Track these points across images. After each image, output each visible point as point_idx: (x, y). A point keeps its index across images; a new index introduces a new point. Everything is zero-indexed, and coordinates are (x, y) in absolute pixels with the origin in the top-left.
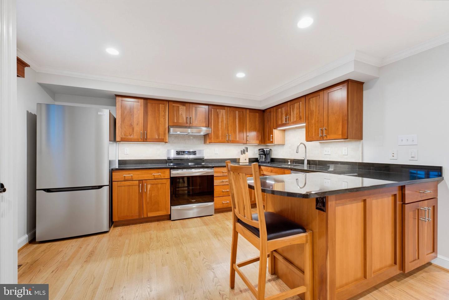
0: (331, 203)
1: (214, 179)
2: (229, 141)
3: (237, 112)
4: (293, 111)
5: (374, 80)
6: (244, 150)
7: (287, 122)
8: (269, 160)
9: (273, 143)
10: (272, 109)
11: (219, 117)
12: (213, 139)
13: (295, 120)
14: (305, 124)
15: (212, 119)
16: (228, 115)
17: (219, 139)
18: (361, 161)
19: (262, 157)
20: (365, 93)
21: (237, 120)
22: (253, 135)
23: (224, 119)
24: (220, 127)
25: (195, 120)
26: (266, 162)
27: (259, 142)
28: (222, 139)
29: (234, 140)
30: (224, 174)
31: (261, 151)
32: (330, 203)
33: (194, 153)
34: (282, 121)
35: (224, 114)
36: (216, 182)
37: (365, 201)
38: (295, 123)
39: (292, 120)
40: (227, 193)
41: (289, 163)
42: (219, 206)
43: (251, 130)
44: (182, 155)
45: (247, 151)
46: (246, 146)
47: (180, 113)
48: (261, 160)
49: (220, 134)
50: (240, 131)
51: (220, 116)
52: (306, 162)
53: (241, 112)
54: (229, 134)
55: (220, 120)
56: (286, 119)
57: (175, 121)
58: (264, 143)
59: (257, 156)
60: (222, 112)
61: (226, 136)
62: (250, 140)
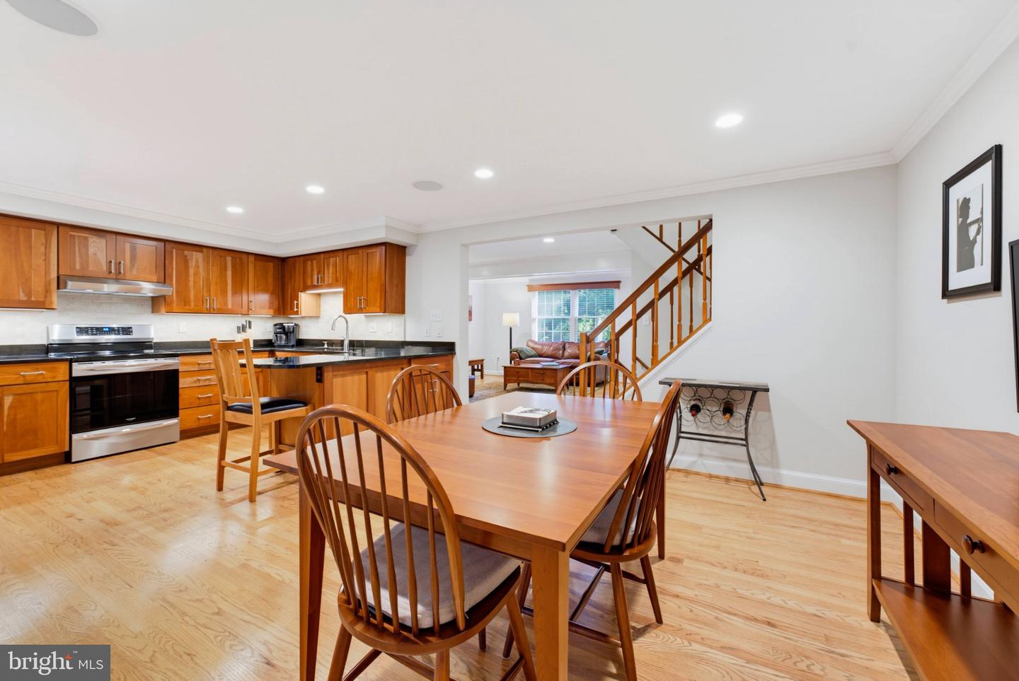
0: (328, 375)
1: (180, 376)
2: (212, 309)
3: (229, 259)
4: (328, 268)
5: (412, 246)
6: (243, 325)
7: (319, 284)
8: (293, 342)
9: (298, 314)
10: (297, 259)
11: (190, 265)
12: (175, 305)
13: (330, 282)
14: (342, 290)
15: (172, 268)
16: (208, 263)
17: (190, 305)
18: (403, 340)
19: (281, 337)
20: (408, 259)
21: (229, 273)
22: (263, 299)
23: (201, 270)
24: (191, 283)
25: (132, 265)
26: (288, 347)
27: (275, 312)
28: (195, 306)
29: (222, 307)
30: (201, 366)
31: (278, 327)
32: (326, 374)
33: (127, 331)
34: (312, 282)
35: (200, 260)
36: (184, 382)
37: (367, 373)
38: (330, 286)
39: (326, 282)
40: (208, 400)
41: (326, 346)
42: (191, 424)
43: (257, 290)
44: (93, 334)
45: (250, 327)
46: (248, 319)
47: (91, 251)
48: (279, 342)
49: (192, 297)
50: (235, 292)
51: (192, 264)
52: (346, 343)
53: (238, 259)
54: (212, 298)
55: (191, 271)
56: (318, 278)
57: (78, 267)
58: (284, 314)
59: (271, 336)
60: (197, 257)
61: (205, 301)
62: (255, 307)
